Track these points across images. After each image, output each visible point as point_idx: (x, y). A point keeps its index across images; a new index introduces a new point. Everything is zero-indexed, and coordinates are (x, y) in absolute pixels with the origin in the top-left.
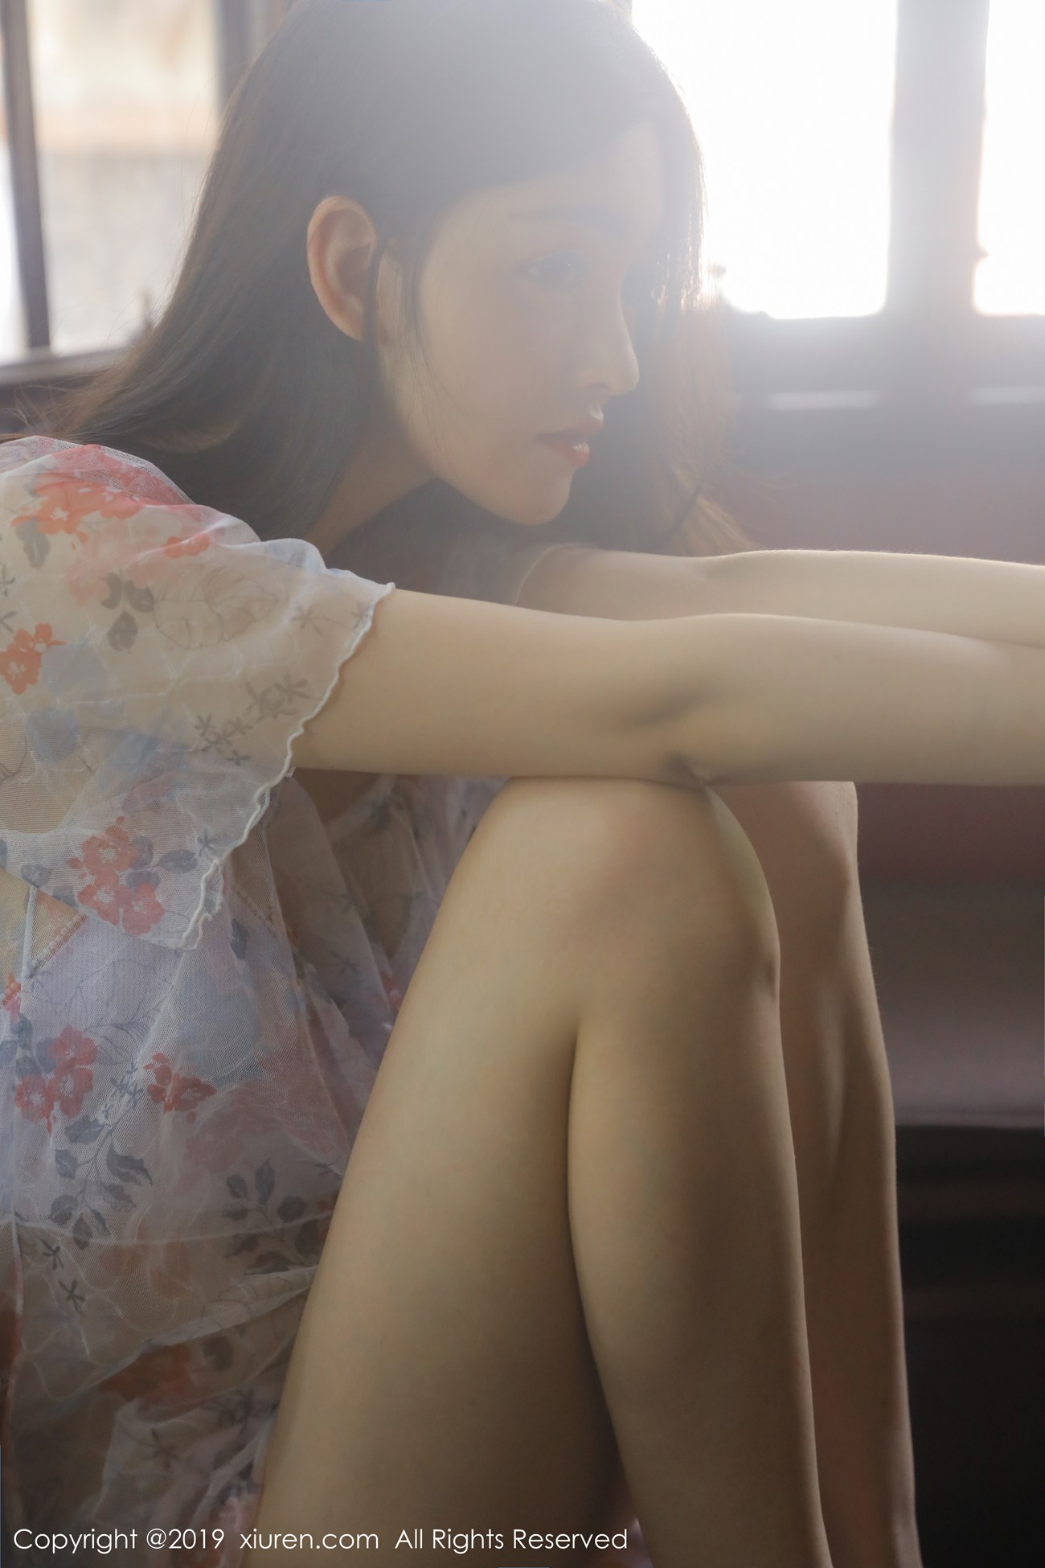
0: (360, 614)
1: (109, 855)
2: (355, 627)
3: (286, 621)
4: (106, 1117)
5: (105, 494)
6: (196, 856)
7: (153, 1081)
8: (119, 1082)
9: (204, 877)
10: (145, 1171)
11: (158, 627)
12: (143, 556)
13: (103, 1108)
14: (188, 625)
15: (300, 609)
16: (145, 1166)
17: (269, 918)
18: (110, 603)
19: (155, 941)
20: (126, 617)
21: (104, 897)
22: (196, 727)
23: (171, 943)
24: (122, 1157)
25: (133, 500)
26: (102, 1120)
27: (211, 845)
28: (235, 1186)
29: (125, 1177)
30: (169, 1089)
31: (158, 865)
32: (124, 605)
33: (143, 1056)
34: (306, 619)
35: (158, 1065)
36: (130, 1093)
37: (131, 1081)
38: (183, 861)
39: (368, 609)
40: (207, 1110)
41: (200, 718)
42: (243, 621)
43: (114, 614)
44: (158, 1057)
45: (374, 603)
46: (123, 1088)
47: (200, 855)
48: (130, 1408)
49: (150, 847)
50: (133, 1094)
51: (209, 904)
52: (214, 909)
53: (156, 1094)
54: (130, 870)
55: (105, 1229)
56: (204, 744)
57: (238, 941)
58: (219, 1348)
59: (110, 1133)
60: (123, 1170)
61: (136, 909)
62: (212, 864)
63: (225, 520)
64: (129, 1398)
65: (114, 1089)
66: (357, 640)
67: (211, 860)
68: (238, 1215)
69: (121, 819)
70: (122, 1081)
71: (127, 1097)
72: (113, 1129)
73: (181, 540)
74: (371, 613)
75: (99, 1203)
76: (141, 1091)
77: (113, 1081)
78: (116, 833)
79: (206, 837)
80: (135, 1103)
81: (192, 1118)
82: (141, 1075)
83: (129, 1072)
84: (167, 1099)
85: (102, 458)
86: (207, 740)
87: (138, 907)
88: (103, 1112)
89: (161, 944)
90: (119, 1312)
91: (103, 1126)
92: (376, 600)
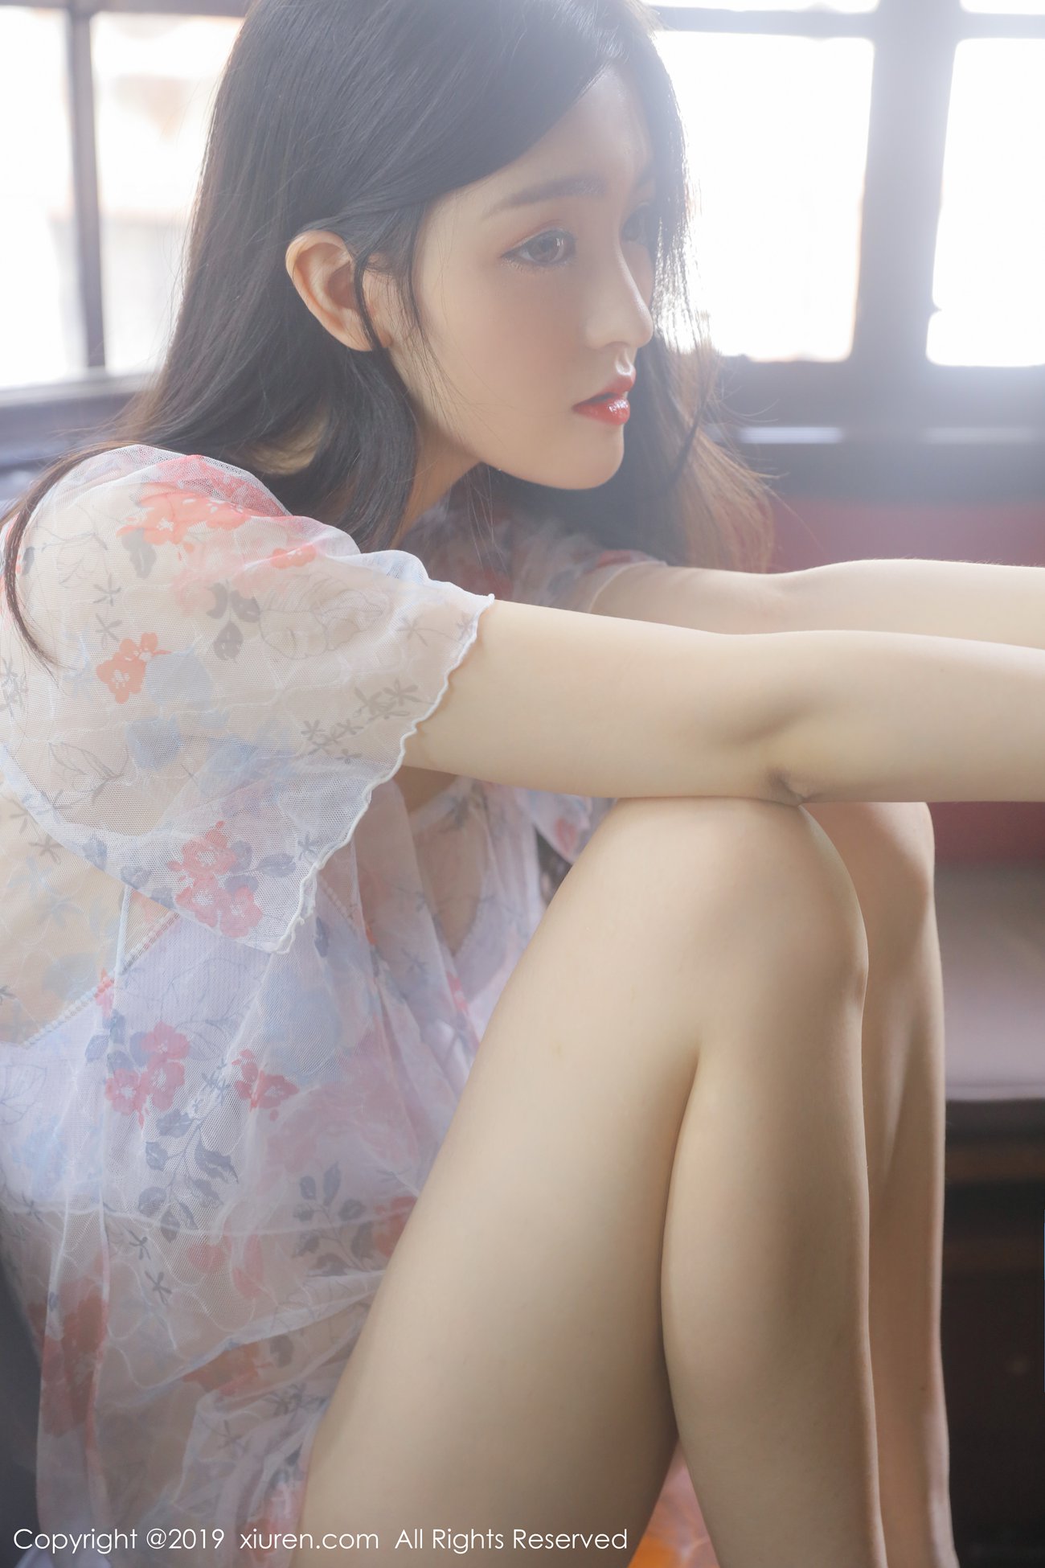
0: (465, 625)
1: (208, 859)
2: (461, 639)
3: (390, 632)
4: (196, 1111)
5: (210, 505)
6: (295, 860)
7: (241, 1077)
8: (209, 1077)
9: (303, 881)
10: (232, 1169)
11: (263, 637)
12: (250, 566)
13: (193, 1102)
14: (293, 635)
15: (405, 620)
16: (233, 1163)
17: (350, 916)
18: (216, 613)
19: (251, 944)
20: (231, 628)
21: (202, 900)
22: (303, 733)
23: (268, 946)
24: (209, 1152)
25: (237, 511)
26: (191, 1114)
27: (312, 848)
28: (307, 1187)
29: (213, 1173)
30: (255, 1087)
31: (257, 869)
32: (230, 615)
33: (232, 1052)
34: (412, 630)
35: (245, 1062)
36: (219, 1089)
37: (221, 1077)
38: (282, 865)
39: (472, 620)
40: (290, 1107)
41: (307, 723)
42: (349, 631)
43: (221, 623)
44: (246, 1053)
45: (478, 614)
46: (212, 1083)
47: (300, 859)
48: (209, 1399)
49: (249, 850)
50: (221, 1089)
51: (304, 909)
52: (306, 913)
53: (244, 1089)
54: (229, 874)
55: (193, 1223)
56: (312, 747)
57: (321, 938)
58: (282, 1346)
59: (198, 1127)
60: (212, 1166)
61: (235, 913)
62: (310, 867)
63: (331, 532)
64: (208, 1390)
65: (205, 1084)
66: (464, 651)
67: (311, 864)
68: (305, 1216)
69: (221, 824)
70: (213, 1075)
71: (216, 1091)
72: (201, 1124)
73: (287, 552)
74: (475, 624)
75: (187, 1196)
76: (228, 1086)
77: (204, 1076)
78: (216, 837)
79: (307, 838)
80: (223, 1098)
81: (274, 1116)
82: (229, 1072)
83: (219, 1068)
84: (253, 1096)
85: (205, 468)
86: (315, 743)
87: (237, 912)
88: (193, 1106)
89: (258, 948)
90: (205, 1310)
91: (193, 1120)
92: (480, 611)
